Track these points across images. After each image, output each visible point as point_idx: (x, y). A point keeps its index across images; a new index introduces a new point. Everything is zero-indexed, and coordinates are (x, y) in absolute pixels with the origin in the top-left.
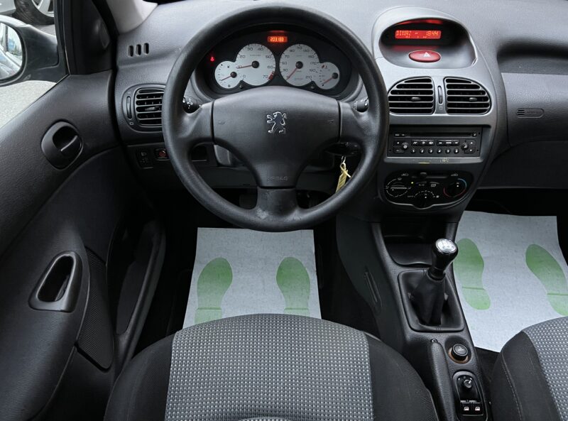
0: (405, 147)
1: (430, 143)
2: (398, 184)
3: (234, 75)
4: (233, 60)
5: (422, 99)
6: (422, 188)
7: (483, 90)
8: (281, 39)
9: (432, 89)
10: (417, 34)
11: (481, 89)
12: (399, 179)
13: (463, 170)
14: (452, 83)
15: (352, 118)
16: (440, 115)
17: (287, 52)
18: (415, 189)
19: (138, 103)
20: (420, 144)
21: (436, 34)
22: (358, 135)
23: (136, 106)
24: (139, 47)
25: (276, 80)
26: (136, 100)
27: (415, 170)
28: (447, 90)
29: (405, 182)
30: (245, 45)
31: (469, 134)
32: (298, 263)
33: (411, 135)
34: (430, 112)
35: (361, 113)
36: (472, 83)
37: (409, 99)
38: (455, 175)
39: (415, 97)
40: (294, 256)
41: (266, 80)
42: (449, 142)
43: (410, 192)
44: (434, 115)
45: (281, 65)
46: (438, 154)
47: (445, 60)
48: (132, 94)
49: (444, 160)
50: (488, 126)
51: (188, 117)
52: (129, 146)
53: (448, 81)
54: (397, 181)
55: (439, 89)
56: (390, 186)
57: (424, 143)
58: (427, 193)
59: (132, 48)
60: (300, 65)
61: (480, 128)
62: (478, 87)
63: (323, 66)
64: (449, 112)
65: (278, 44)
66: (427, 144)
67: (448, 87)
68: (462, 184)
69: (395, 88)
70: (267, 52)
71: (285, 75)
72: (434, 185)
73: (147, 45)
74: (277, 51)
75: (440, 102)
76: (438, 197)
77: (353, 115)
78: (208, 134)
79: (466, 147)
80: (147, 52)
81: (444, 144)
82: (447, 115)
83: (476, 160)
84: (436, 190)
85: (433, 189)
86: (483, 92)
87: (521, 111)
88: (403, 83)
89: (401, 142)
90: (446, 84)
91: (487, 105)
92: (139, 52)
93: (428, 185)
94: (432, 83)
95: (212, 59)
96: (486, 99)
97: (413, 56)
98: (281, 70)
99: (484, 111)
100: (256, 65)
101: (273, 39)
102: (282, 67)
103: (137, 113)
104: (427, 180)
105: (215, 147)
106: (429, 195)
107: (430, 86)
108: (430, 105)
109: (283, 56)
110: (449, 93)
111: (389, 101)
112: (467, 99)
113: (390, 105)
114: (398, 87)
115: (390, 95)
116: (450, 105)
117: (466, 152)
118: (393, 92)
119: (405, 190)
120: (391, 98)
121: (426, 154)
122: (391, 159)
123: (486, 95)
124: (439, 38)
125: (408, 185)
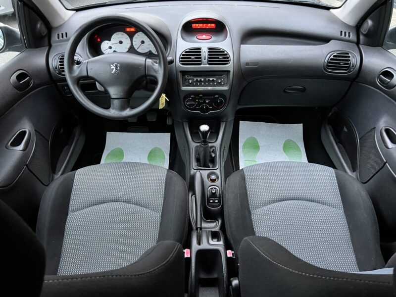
0: (190, 82)
2: (191, 101)
3: (110, 48)
4: (109, 40)
5: (196, 58)
6: (202, 103)
7: (227, 53)
8: (133, 30)
10: (204, 26)
11: (225, 53)
12: (191, 99)
13: (221, 94)
14: (211, 50)
15: (151, 66)
16: (205, 66)
17: (136, 36)
18: (199, 104)
19: (60, 62)
20: (197, 81)
21: (213, 25)
22: (153, 73)
23: (59, 63)
24: (62, 34)
25: (132, 50)
26: (59, 60)
27: (196, 93)
29: (194, 100)
30: (115, 33)
31: (221, 75)
32: (160, 150)
33: (193, 76)
34: (200, 64)
35: (155, 64)
36: (222, 50)
37: (190, 58)
38: (217, 96)
39: (193, 57)
40: (159, 147)
41: (127, 50)
42: (211, 79)
43: (197, 106)
44: (202, 66)
45: (133, 42)
46: (207, 86)
47: (213, 38)
48: (57, 57)
49: (210, 88)
50: (229, 72)
51: (76, 67)
52: (58, 84)
53: (209, 49)
54: (190, 99)
55: (205, 53)
56: (187, 102)
57: (199, 80)
58: (205, 105)
59: (58, 35)
60: (143, 42)
61: (226, 73)
62: (224, 52)
64: (209, 64)
65: (131, 32)
66: (201, 80)
67: (209, 52)
68: (221, 102)
69: (184, 53)
70: (126, 36)
71: (136, 47)
72: (207, 101)
73: (66, 33)
74: (131, 35)
75: (205, 59)
76: (211, 107)
77: (151, 64)
78: (85, 74)
79: (220, 81)
80: (67, 37)
81: (209, 80)
82: (208, 66)
83: (225, 88)
84: (210, 104)
85: (207, 103)
86: (227, 55)
87: (247, 64)
88: (188, 50)
89: (189, 80)
90: (208, 50)
91: (228, 61)
92: (63, 37)
93: (204, 102)
94: (201, 50)
95: (99, 40)
96: (228, 58)
97: (198, 37)
98: (134, 45)
99: (227, 64)
100: (121, 42)
101: (128, 30)
102: (134, 43)
103: (60, 67)
104: (203, 99)
105: (97, 83)
106: (207, 107)
107: (200, 52)
108: (200, 61)
109: (134, 38)
110: (209, 55)
111: (181, 60)
112: (218, 58)
113: (181, 61)
114: (185, 52)
115: (181, 56)
116: (209, 61)
117: (220, 84)
118: (183, 55)
119: (194, 104)
120: (182, 58)
121: (201, 85)
122: (184, 88)
123: (228, 56)
124: (215, 27)
125: (195, 102)
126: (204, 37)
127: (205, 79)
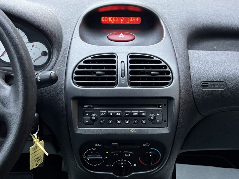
0: (94, 118)
1: (117, 114)
2: (95, 153)
5: (107, 73)
6: (117, 158)
7: (165, 64)
9: (116, 64)
10: (122, 20)
11: (163, 64)
12: (94, 149)
13: (155, 140)
14: (134, 58)
16: (123, 88)
18: (111, 159)
20: (107, 115)
28: (129, 64)
29: (100, 151)
31: (155, 106)
33: (100, 106)
34: (114, 85)
36: (155, 59)
37: (94, 73)
38: (146, 145)
39: (99, 71)
42: (135, 113)
43: (107, 162)
44: (117, 88)
46: (128, 126)
47: (139, 40)
49: (133, 130)
50: (170, 99)
53: (131, 57)
54: (92, 150)
55: (122, 65)
56: (86, 155)
57: (111, 114)
58: (124, 162)
61: (165, 100)
62: (160, 62)
63: (33, 46)
64: (132, 85)
66: (114, 115)
67: (131, 62)
68: (155, 155)
69: (82, 64)
72: (127, 155)
75: (123, 76)
76: (135, 165)
79: (152, 118)
81: (131, 115)
82: (129, 88)
83: (165, 130)
84: (132, 159)
85: (127, 158)
86: (166, 67)
87: (205, 84)
88: (90, 58)
90: (129, 59)
91: (169, 79)
93: (122, 156)
94: (116, 59)
96: (168, 73)
97: (110, 37)
99: (167, 84)
106: (127, 166)
107: (114, 62)
110: (131, 67)
111: (75, 75)
112: (149, 73)
113: (76, 78)
114: (84, 62)
115: (77, 69)
116: (131, 79)
117: (153, 123)
118: (80, 67)
119: (102, 160)
120: (77, 73)
121: (115, 125)
122: (81, 130)
123: (168, 69)
124: (140, 23)
125: (104, 155)
126: (121, 36)
127: (123, 112)
